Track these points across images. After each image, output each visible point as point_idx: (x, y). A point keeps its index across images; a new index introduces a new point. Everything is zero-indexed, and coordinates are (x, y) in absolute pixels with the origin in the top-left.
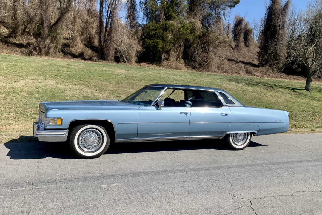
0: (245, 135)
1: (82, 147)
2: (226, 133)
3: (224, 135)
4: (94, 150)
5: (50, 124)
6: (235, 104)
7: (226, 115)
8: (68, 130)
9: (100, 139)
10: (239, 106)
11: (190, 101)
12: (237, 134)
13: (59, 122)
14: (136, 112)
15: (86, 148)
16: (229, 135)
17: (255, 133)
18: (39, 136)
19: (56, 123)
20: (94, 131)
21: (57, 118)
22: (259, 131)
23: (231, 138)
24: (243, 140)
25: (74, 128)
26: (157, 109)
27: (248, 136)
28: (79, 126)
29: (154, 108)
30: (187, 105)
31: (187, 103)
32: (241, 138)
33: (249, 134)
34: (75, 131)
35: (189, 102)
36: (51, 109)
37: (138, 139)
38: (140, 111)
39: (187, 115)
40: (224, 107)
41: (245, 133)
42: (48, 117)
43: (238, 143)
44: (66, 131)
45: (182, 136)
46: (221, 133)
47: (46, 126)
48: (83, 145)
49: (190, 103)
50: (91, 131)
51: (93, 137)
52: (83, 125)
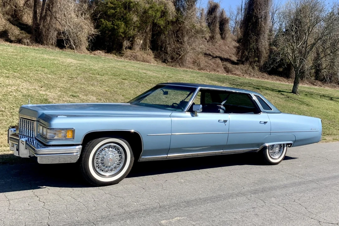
0: (281, 147)
1: (98, 170)
2: (263, 145)
3: (261, 147)
4: (113, 173)
5: (56, 137)
6: (272, 109)
7: (265, 123)
8: (81, 146)
9: (121, 158)
10: (276, 112)
11: (224, 105)
12: (273, 146)
13: (69, 135)
14: (169, 119)
15: (103, 171)
16: (265, 148)
17: (291, 144)
18: (39, 156)
19: (65, 136)
20: (115, 147)
21: (67, 129)
22: (295, 141)
23: (267, 150)
24: (278, 153)
25: (88, 144)
26: (193, 116)
27: (284, 147)
28: (94, 140)
29: (189, 114)
30: (221, 110)
31: (220, 108)
32: (277, 149)
33: (285, 145)
34: (89, 147)
35: (222, 107)
36: (56, 116)
37: (168, 155)
38: (173, 119)
39: (226, 123)
40: (262, 114)
41: (280, 145)
42: (54, 127)
43: (274, 156)
44: (78, 147)
45: (218, 150)
46: (258, 145)
47: (50, 142)
48: (99, 168)
49: (224, 108)
50: (110, 147)
51: (111, 155)
52: (100, 139)
